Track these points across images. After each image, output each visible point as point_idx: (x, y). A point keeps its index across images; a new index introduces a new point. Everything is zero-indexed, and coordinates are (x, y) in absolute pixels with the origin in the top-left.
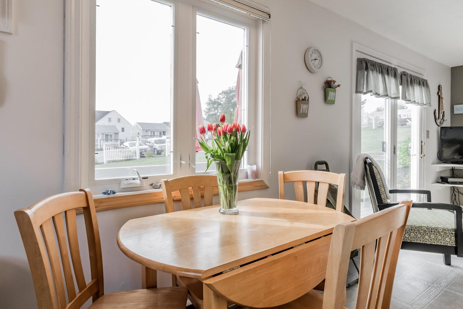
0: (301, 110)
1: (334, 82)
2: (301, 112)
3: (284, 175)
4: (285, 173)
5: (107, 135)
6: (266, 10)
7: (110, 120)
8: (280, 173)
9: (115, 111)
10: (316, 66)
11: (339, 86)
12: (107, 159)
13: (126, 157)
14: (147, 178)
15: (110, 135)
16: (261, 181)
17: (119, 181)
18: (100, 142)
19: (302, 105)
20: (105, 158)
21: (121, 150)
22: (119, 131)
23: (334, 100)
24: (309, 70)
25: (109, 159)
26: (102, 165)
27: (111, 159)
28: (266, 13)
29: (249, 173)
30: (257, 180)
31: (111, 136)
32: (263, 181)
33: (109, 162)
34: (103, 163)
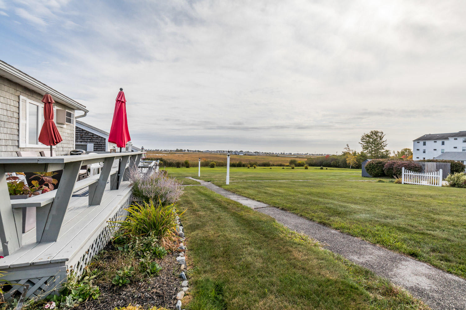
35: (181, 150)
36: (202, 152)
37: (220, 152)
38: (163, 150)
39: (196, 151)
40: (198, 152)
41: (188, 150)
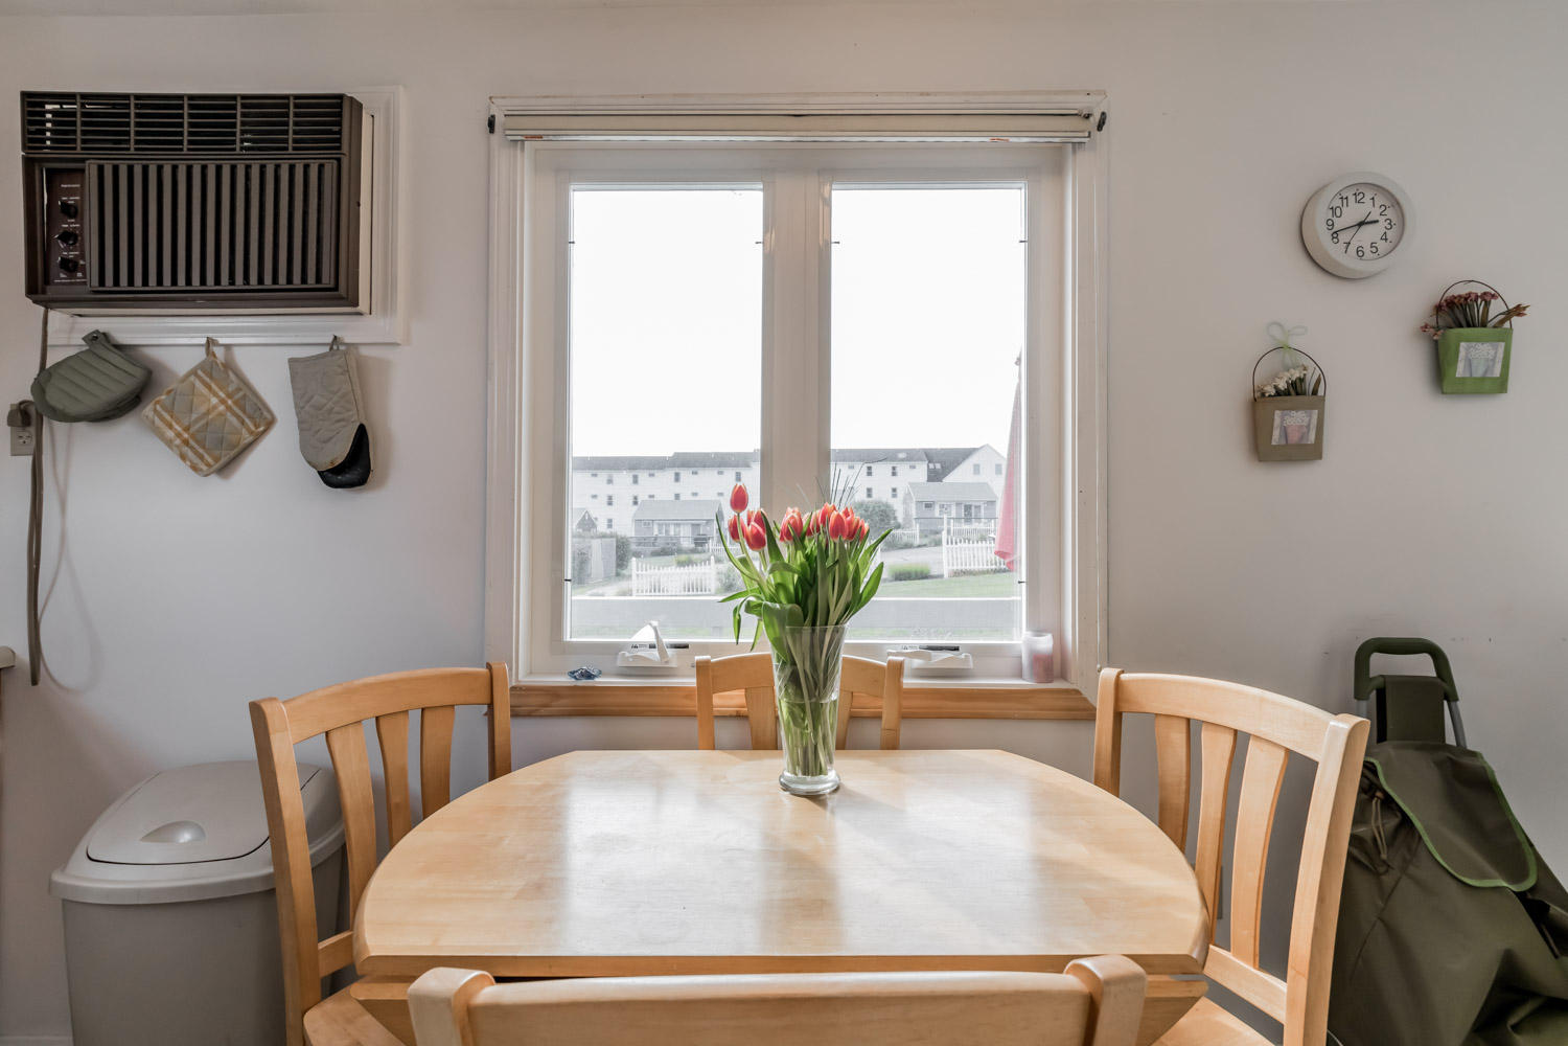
0: (1276, 433)
1: (1488, 297)
2: (1274, 443)
3: (1118, 684)
4: (1124, 676)
5: (968, 508)
6: (1079, 103)
7: (977, 469)
8: (1109, 673)
9: (991, 448)
10: (1367, 249)
11: (1519, 311)
12: (951, 567)
13: (996, 564)
14: (685, 646)
15: (976, 507)
16: (1067, 691)
17: (614, 649)
18: (949, 523)
19: (1277, 413)
20: (945, 564)
21: (988, 545)
22: (996, 497)
23: (1497, 372)
24: (1327, 272)
25: (955, 568)
26: (939, 580)
27: (959, 568)
28: (1076, 115)
29: (1025, 661)
30: (1056, 685)
31: (978, 507)
32: (1077, 692)
33: (957, 574)
34: (941, 576)
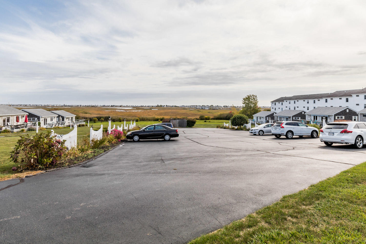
35: (161, 106)
36: (178, 107)
37: (194, 106)
38: (147, 106)
39: (173, 106)
40: (174, 107)
41: (167, 106)
